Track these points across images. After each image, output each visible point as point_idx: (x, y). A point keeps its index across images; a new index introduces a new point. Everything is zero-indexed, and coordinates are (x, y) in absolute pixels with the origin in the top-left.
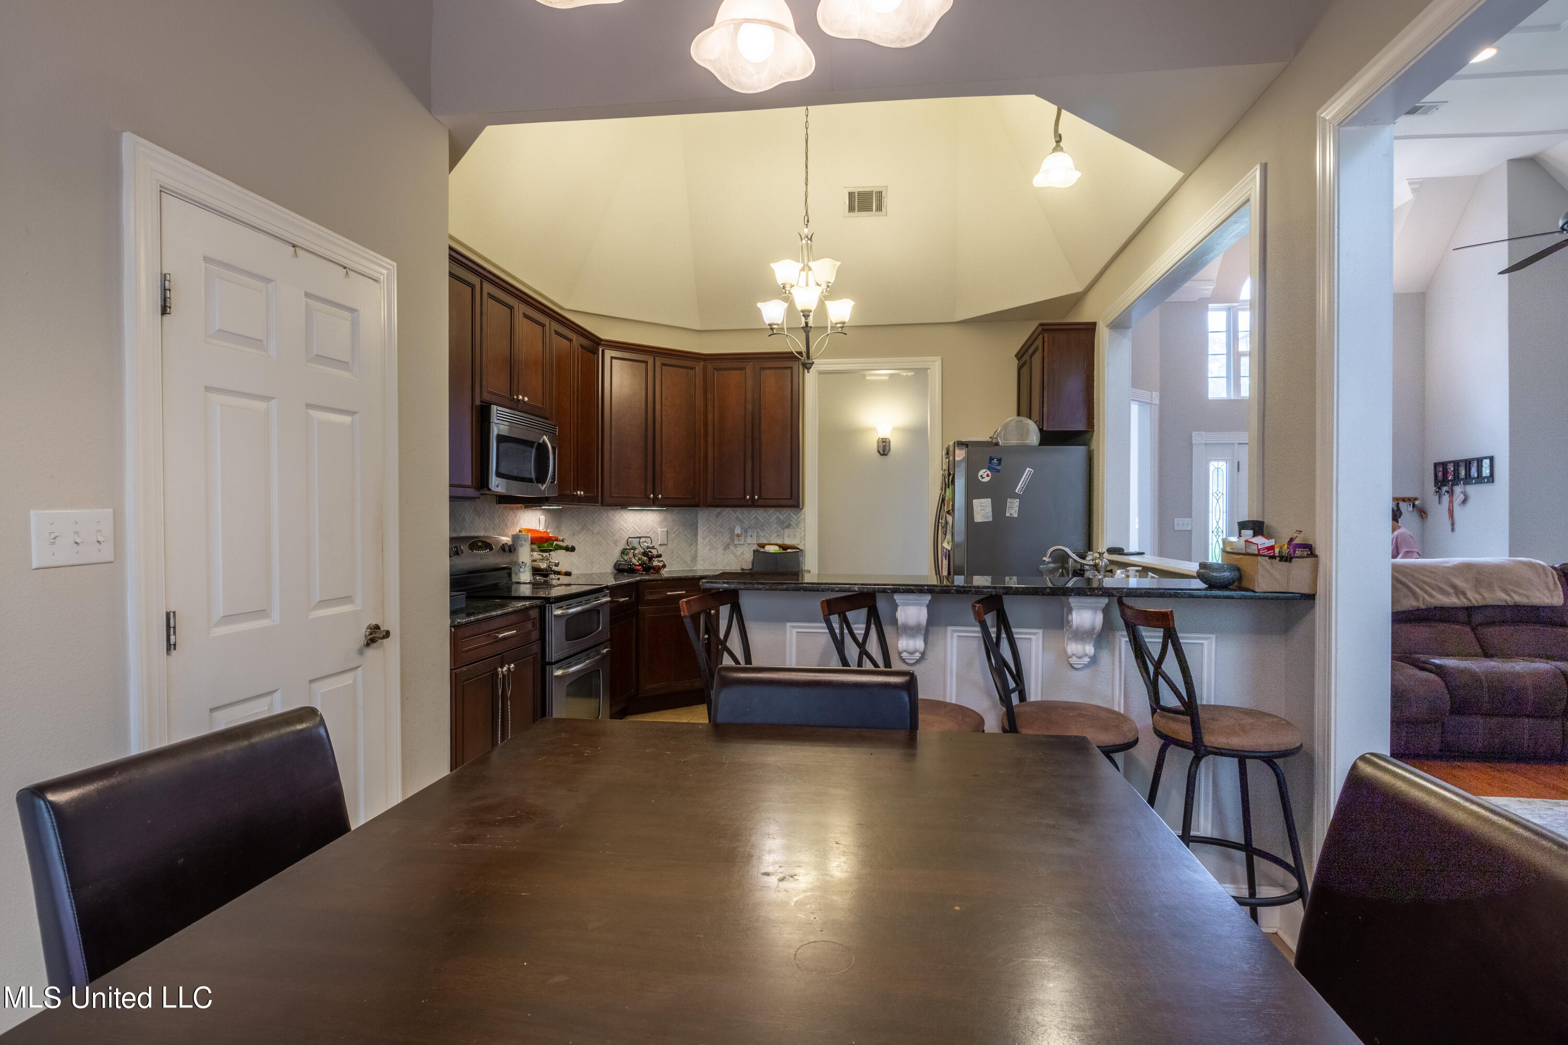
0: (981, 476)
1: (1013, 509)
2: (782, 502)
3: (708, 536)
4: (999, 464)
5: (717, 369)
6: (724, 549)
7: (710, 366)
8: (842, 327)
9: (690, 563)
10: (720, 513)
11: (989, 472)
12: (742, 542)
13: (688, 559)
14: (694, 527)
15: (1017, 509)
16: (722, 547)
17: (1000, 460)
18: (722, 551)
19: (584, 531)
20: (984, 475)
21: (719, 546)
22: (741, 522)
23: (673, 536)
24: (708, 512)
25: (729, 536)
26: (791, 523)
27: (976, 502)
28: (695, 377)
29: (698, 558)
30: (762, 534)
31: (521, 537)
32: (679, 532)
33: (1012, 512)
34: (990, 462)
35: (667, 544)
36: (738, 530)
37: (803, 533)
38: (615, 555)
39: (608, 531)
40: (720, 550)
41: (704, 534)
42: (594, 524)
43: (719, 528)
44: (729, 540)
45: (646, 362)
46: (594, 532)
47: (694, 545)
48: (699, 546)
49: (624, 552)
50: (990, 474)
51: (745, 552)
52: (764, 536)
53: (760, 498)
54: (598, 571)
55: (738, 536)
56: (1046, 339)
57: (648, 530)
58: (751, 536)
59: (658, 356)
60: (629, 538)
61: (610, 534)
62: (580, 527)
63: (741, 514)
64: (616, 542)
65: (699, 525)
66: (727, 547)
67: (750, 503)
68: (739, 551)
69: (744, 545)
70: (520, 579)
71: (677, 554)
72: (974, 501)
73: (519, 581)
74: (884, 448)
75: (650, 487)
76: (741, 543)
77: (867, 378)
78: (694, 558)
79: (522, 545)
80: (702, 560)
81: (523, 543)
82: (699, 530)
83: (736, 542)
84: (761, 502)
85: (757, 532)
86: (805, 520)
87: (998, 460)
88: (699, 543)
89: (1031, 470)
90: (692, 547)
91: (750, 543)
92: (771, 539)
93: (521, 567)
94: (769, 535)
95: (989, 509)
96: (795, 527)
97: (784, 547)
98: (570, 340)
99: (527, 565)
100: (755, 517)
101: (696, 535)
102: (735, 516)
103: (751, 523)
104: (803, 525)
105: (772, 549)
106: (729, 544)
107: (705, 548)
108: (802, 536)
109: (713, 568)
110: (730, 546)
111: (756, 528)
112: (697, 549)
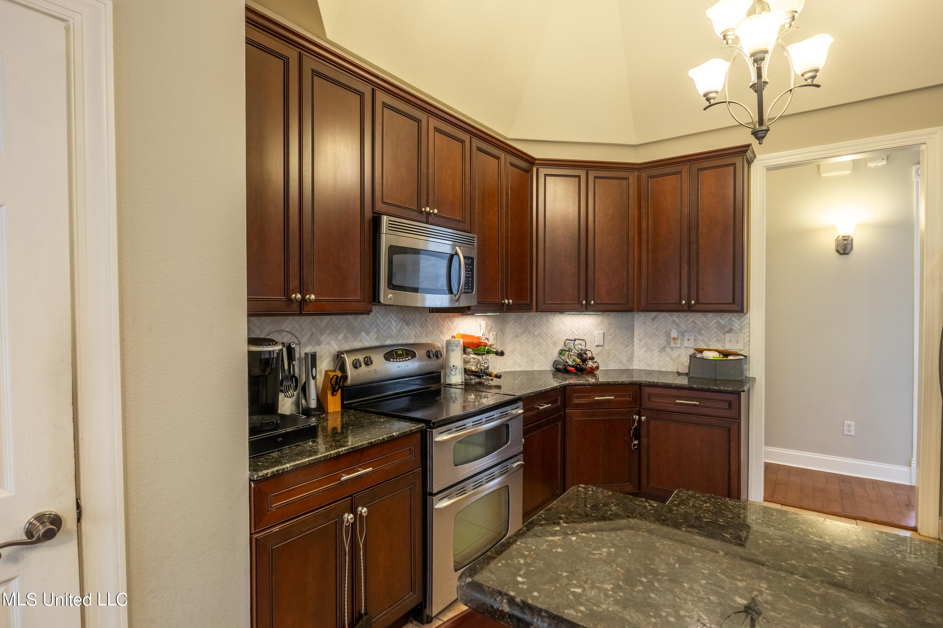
2: (723, 307)
3: (644, 338)
5: (651, 177)
6: (660, 351)
7: (644, 175)
8: (813, 77)
9: (626, 363)
10: (655, 317)
12: (679, 345)
13: (624, 359)
14: (631, 329)
16: (658, 349)
18: (658, 353)
19: (526, 333)
22: (677, 325)
23: (610, 337)
24: (644, 315)
25: (665, 339)
26: (733, 327)
28: (629, 187)
29: (634, 359)
30: (700, 338)
31: (452, 343)
32: (616, 334)
35: (603, 346)
36: (674, 334)
37: (747, 339)
38: (554, 354)
39: (548, 334)
40: (656, 352)
41: (640, 336)
42: (535, 327)
43: (655, 331)
44: (665, 343)
45: (579, 177)
46: (535, 334)
47: (630, 347)
48: (635, 348)
49: (561, 352)
51: (682, 355)
52: (702, 341)
53: (697, 303)
54: (539, 369)
55: (674, 339)
57: (585, 333)
58: (688, 340)
59: (591, 170)
60: (567, 340)
61: (549, 335)
62: (523, 329)
63: (678, 318)
64: (555, 344)
65: (635, 328)
66: (663, 349)
67: (686, 308)
68: (675, 354)
69: (680, 348)
70: (451, 381)
71: (614, 355)
73: (451, 383)
74: (845, 247)
75: (582, 294)
76: (677, 346)
77: (822, 171)
78: (631, 358)
79: (453, 350)
80: (639, 361)
81: (454, 348)
82: (635, 332)
83: (672, 345)
84: (698, 307)
85: (695, 336)
86: (749, 325)
88: (635, 344)
90: (628, 349)
91: (688, 346)
92: (710, 343)
93: (452, 370)
94: (708, 339)
96: (737, 331)
97: (726, 354)
98: (498, 158)
99: (458, 368)
100: (692, 322)
101: (632, 336)
102: (671, 319)
103: (689, 326)
104: (747, 330)
105: (711, 355)
106: (665, 347)
107: (641, 349)
108: (748, 343)
109: (649, 369)
110: (667, 349)
111: (693, 333)
112: (633, 350)
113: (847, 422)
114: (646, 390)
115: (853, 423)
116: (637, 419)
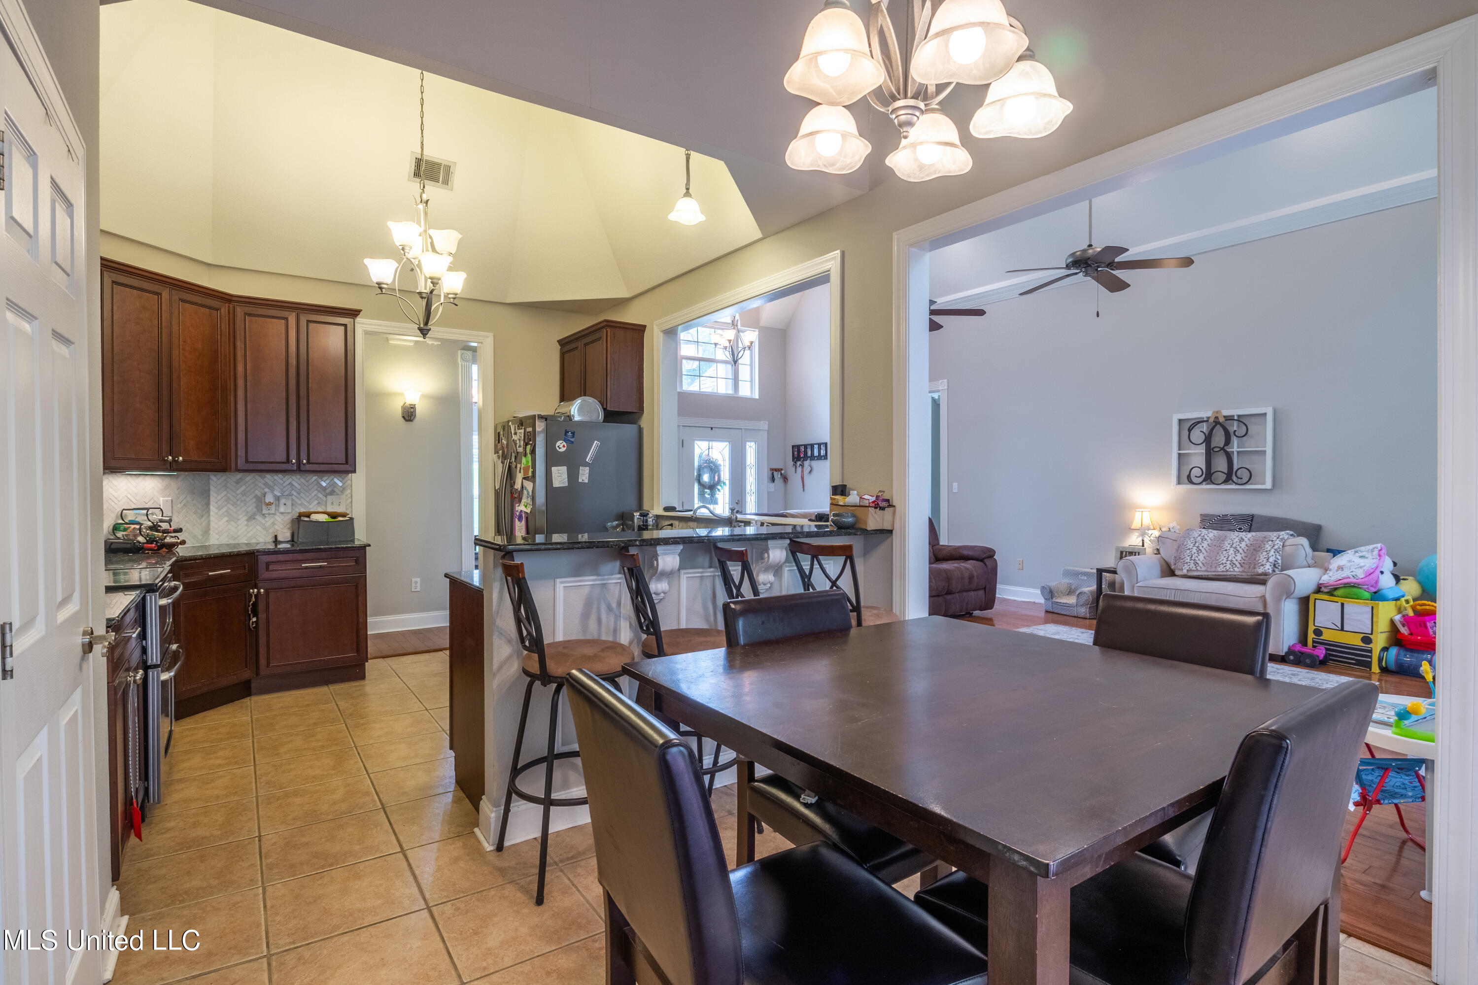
0: (558, 447)
1: (584, 475)
2: (336, 467)
3: (226, 505)
4: (573, 437)
5: (250, 315)
6: (249, 520)
8: (454, 298)
9: (200, 537)
10: (243, 478)
11: (564, 443)
12: (273, 511)
13: (198, 533)
14: (205, 495)
15: (587, 475)
16: (246, 518)
17: (573, 433)
18: (246, 523)
20: (561, 446)
21: (240, 517)
22: (272, 488)
23: (179, 506)
24: (224, 478)
25: (255, 505)
26: (335, 489)
27: (554, 469)
28: (220, 320)
29: (211, 532)
30: (299, 502)
32: (187, 502)
33: (584, 478)
34: (566, 435)
36: (269, 498)
37: (350, 500)
40: (243, 521)
41: (220, 503)
43: (240, 496)
44: (255, 510)
45: (159, 294)
47: (205, 517)
48: (212, 518)
49: (116, 528)
50: (566, 445)
51: (276, 522)
52: (301, 505)
53: (308, 462)
55: (270, 504)
56: (609, 334)
57: (146, 500)
58: (285, 504)
59: (174, 289)
60: (124, 509)
63: (271, 480)
64: (104, 516)
65: (212, 493)
66: (251, 518)
67: (295, 468)
68: (269, 521)
69: (274, 514)
72: (553, 468)
74: (409, 414)
75: (165, 447)
76: (271, 512)
77: (390, 342)
78: (206, 532)
80: (217, 534)
82: (212, 498)
83: (264, 512)
84: (309, 467)
85: (293, 500)
86: (351, 486)
87: (572, 433)
88: (212, 513)
89: (598, 443)
90: (202, 520)
91: (284, 512)
92: (310, 507)
94: (308, 502)
95: (565, 476)
96: (339, 493)
97: (333, 516)
100: (290, 483)
101: (208, 504)
103: (285, 490)
104: (349, 491)
105: (323, 518)
106: (255, 514)
107: (222, 519)
108: (350, 505)
109: (233, 542)
110: (258, 517)
111: (290, 497)
112: (209, 521)
113: (414, 580)
114: (263, 559)
115: (418, 580)
116: (255, 593)
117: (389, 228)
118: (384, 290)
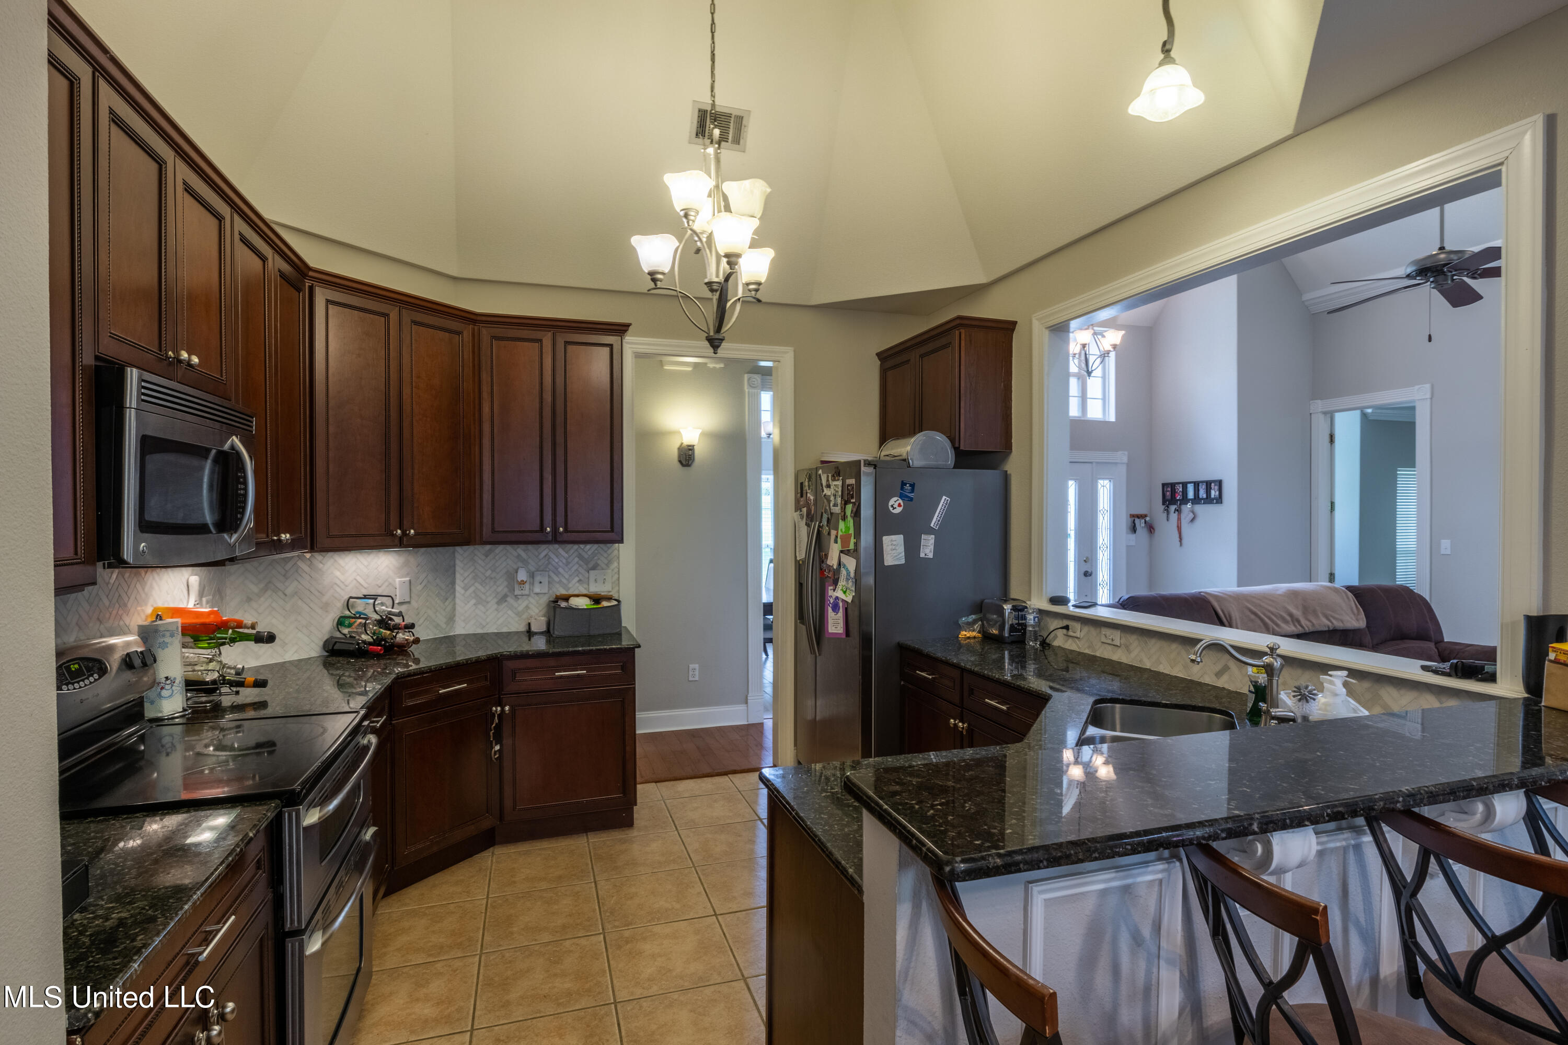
0: (892, 506)
1: (928, 546)
2: (596, 537)
3: (473, 584)
4: (912, 491)
5: (498, 338)
6: (499, 603)
7: (485, 333)
8: (757, 290)
9: (444, 626)
10: (490, 551)
11: (900, 501)
12: (527, 592)
13: (441, 620)
14: (450, 573)
15: (932, 547)
16: (495, 600)
17: (913, 486)
18: (496, 606)
19: (269, 593)
20: (896, 505)
21: (489, 599)
22: (525, 563)
23: (420, 587)
24: (471, 552)
25: (505, 583)
26: (599, 562)
27: (886, 540)
28: (463, 346)
29: (457, 618)
30: (556, 579)
31: (162, 629)
32: (428, 582)
33: (927, 551)
34: (902, 488)
35: (409, 602)
36: (522, 575)
37: (616, 576)
38: (324, 626)
39: (312, 590)
40: (492, 605)
41: (466, 581)
42: (287, 579)
43: (489, 572)
44: (506, 590)
45: (386, 315)
46: (288, 592)
47: (450, 600)
48: (457, 601)
49: (340, 622)
50: (902, 504)
51: (531, 606)
52: (560, 582)
53: (566, 530)
54: (296, 657)
55: (523, 583)
56: (963, 336)
57: (379, 583)
58: (541, 582)
59: (406, 308)
60: (351, 598)
61: (317, 593)
62: (262, 586)
63: (524, 551)
64: (326, 607)
65: (457, 568)
66: (502, 600)
67: (550, 538)
68: (522, 605)
69: (528, 595)
70: (161, 712)
71: (426, 615)
72: (884, 538)
73: (160, 715)
74: (686, 456)
75: (394, 518)
76: (524, 593)
77: (665, 368)
78: (451, 619)
79: (164, 645)
80: (464, 621)
81: (167, 640)
82: (458, 576)
83: (517, 592)
84: (567, 536)
85: (549, 577)
86: (618, 558)
87: (911, 485)
88: (457, 594)
89: (948, 499)
90: (447, 603)
91: (539, 592)
92: (570, 587)
93: (162, 688)
94: (568, 580)
95: (901, 549)
96: (604, 566)
97: (597, 599)
98: (263, 259)
99: (177, 681)
100: (546, 556)
101: (453, 583)
102: (515, 554)
103: (540, 564)
104: (615, 564)
105: (582, 603)
106: (506, 596)
107: (468, 602)
108: (617, 582)
109: (479, 631)
110: (509, 599)
111: (547, 573)
112: (455, 604)
113: (691, 666)
114: (510, 665)
115: (696, 666)
116: (498, 713)
117: (666, 188)
118: (659, 283)
